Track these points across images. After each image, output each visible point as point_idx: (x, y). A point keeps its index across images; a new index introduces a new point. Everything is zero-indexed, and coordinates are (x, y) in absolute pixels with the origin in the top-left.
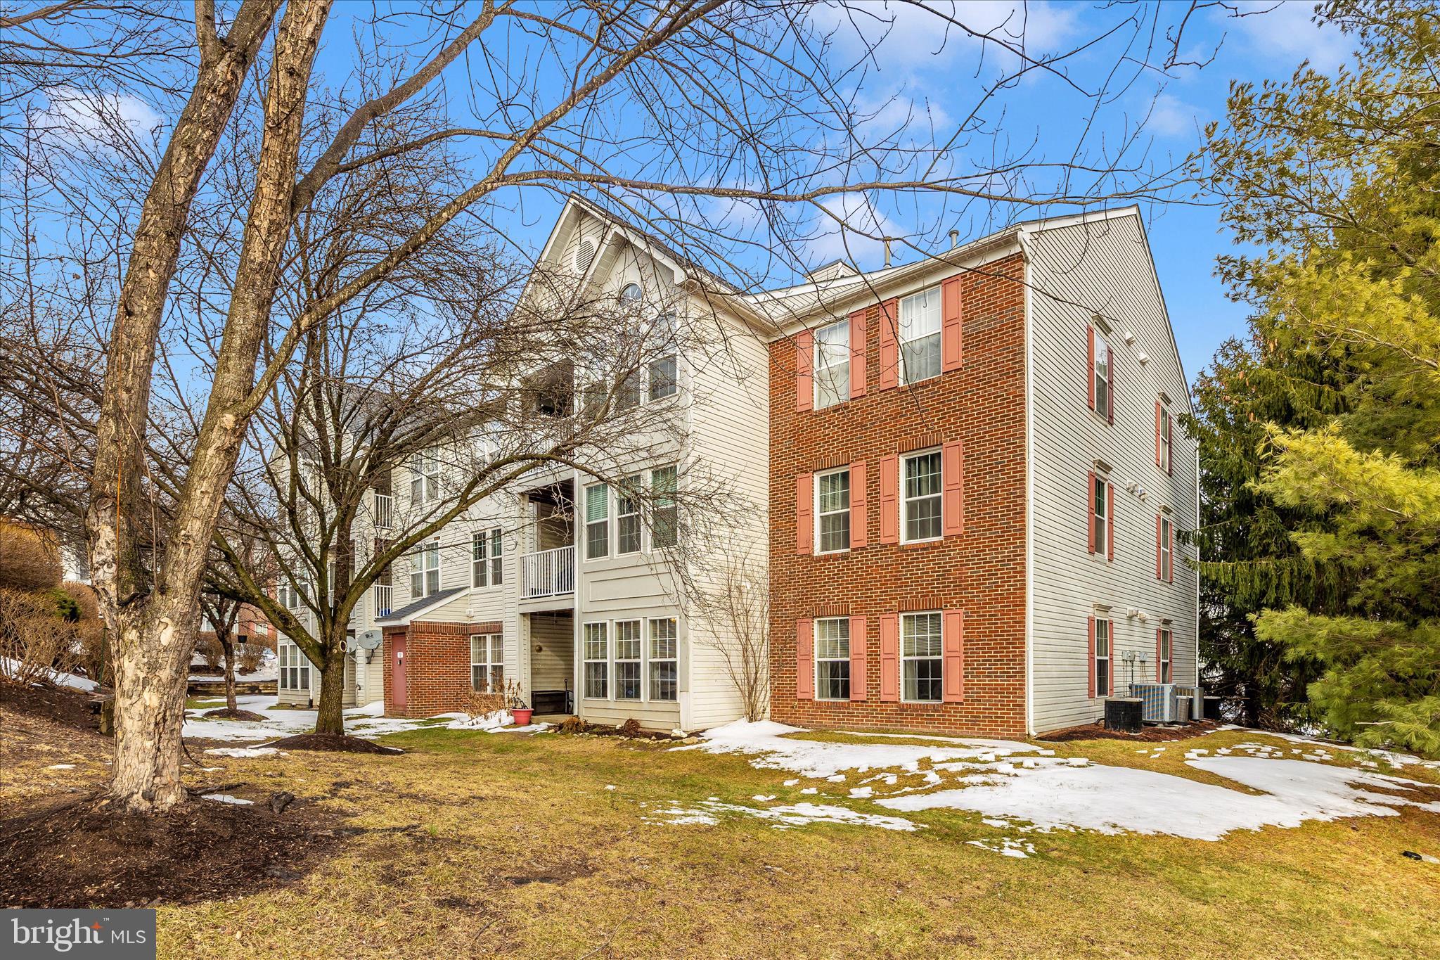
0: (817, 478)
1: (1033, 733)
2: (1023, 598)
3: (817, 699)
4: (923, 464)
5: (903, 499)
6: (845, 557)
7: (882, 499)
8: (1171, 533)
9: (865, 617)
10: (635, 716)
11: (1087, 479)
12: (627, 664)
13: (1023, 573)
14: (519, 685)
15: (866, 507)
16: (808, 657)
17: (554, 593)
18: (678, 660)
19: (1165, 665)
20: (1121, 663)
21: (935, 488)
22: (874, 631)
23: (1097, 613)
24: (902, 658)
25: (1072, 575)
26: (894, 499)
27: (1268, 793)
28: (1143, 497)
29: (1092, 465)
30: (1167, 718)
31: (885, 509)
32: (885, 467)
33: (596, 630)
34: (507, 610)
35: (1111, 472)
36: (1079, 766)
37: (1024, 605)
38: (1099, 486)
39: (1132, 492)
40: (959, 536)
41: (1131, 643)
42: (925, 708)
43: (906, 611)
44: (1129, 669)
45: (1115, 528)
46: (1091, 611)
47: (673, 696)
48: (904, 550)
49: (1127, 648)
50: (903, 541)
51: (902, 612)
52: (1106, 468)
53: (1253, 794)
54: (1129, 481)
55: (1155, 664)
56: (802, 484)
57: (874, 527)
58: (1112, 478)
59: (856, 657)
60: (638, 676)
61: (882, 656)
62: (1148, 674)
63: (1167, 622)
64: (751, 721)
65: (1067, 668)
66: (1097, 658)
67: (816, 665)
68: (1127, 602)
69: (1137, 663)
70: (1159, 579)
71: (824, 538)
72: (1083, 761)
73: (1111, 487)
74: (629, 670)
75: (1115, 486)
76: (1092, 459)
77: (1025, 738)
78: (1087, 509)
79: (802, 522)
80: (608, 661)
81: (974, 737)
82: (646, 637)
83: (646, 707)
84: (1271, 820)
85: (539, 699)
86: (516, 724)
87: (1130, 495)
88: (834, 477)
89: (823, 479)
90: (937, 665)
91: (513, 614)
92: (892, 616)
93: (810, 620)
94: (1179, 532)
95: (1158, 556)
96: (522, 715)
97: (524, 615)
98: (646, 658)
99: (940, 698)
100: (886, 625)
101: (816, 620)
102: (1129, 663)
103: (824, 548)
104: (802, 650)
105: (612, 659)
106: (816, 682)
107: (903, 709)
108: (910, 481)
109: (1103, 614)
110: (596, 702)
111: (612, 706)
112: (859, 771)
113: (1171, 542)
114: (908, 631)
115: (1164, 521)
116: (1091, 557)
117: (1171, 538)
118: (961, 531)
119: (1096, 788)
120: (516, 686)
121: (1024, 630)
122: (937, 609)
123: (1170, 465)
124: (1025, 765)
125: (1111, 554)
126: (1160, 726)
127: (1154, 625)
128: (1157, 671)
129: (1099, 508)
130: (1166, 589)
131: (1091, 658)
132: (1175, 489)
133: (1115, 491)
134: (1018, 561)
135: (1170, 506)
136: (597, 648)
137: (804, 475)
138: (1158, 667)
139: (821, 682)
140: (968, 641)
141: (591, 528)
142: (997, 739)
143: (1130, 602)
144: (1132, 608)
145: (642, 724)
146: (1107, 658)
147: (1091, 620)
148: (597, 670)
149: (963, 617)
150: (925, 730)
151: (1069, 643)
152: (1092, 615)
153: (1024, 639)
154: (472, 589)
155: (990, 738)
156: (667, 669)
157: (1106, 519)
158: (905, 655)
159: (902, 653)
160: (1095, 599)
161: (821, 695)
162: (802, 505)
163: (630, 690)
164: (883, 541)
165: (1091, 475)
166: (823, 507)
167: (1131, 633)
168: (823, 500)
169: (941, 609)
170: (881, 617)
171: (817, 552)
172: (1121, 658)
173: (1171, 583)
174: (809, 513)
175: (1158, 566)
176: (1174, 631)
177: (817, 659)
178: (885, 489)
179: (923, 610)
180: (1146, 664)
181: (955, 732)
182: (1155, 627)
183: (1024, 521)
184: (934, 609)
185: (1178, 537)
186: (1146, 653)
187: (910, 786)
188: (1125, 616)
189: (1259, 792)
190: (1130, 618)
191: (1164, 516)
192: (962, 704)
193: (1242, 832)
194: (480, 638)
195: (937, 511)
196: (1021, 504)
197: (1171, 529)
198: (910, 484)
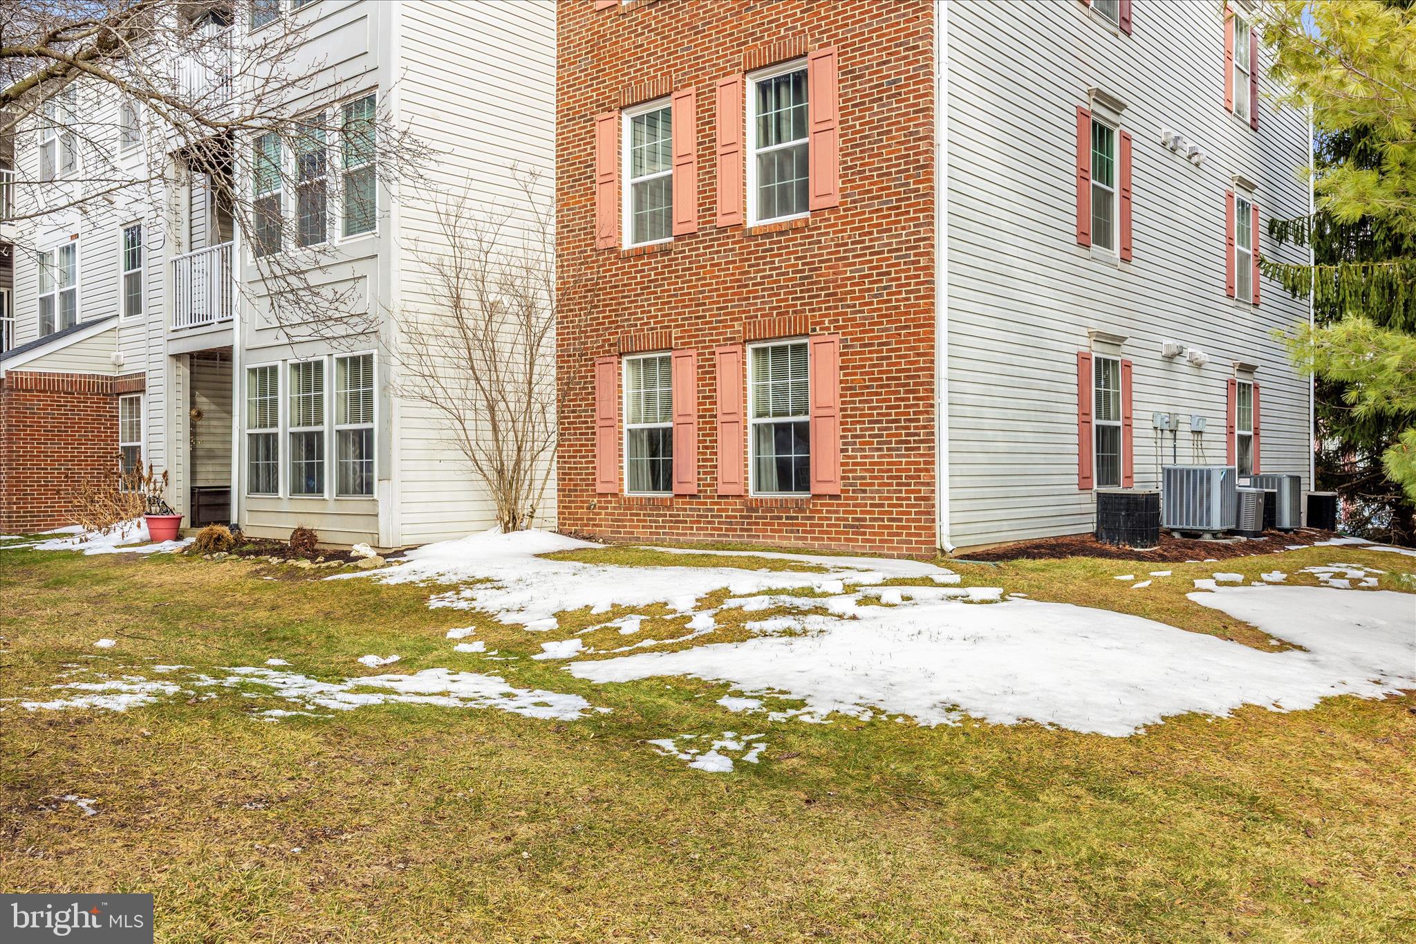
0: (626, 119)
1: (948, 546)
2: (930, 311)
3: (626, 493)
4: (783, 90)
5: (752, 150)
6: (665, 251)
7: (719, 150)
8: (1256, 224)
9: (694, 352)
10: (310, 523)
11: (1074, 121)
12: (306, 433)
13: (929, 269)
14: (165, 475)
15: (695, 165)
16: (613, 423)
17: (215, 320)
18: (375, 425)
19: (1244, 441)
20: (1152, 433)
21: (801, 131)
22: (707, 374)
23: (1095, 346)
24: (752, 420)
25: (1041, 280)
26: (736, 149)
27: (1300, 648)
28: (1195, 159)
29: (1085, 97)
30: (1216, 525)
31: (725, 168)
32: (725, 99)
33: (265, 377)
34: (152, 350)
35: (1125, 112)
36: (982, 602)
37: (932, 325)
38: (1101, 134)
39: (1173, 150)
40: (833, 209)
41: (1172, 400)
42: (783, 506)
43: (756, 340)
44: (1170, 443)
45: (1134, 207)
46: (1085, 344)
47: (370, 491)
48: (751, 236)
49: (1164, 409)
50: (753, 220)
51: (750, 341)
52: (1117, 106)
53: (1272, 649)
54: (1166, 131)
55: (1224, 438)
56: (603, 130)
57: (707, 200)
58: (1125, 122)
59: (681, 420)
60: (321, 456)
61: (720, 418)
62: (1207, 453)
63: (1247, 369)
64: (506, 530)
65: (1030, 437)
66: (1095, 422)
67: (625, 436)
68: (1163, 331)
69: (1184, 431)
70: (1231, 296)
71: (639, 220)
72: (993, 592)
73: (1126, 138)
74: (309, 445)
75: (1134, 135)
76: (1086, 88)
77: (935, 556)
78: (1074, 170)
79: (603, 194)
80: (279, 430)
81: (856, 555)
82: (333, 388)
83: (332, 507)
84: (1260, 697)
85: (204, 500)
86: (153, 540)
87: (1169, 154)
88: (652, 117)
89: (637, 121)
90: (803, 432)
91: (160, 357)
92: (734, 348)
93: (615, 359)
94: (1273, 223)
95: (1229, 260)
96: (161, 525)
97: (177, 357)
98: (332, 422)
99: (807, 489)
100: (726, 367)
101: (625, 359)
102: (1167, 434)
103: (639, 236)
104: (604, 409)
105: (285, 427)
106: (625, 464)
107: (752, 507)
108: (765, 118)
109: (1107, 348)
110: (263, 501)
111: (286, 506)
112: (594, 612)
113: (1257, 239)
114: (761, 374)
115: (1242, 203)
116: (1082, 252)
117: (1257, 231)
118: (836, 200)
119: (977, 639)
120: (160, 478)
121: (931, 369)
122: (801, 335)
123: (1254, 110)
124: (884, 600)
125: (1126, 249)
126: (1207, 538)
127: (1220, 375)
128: (1229, 449)
129: (1103, 171)
130: (1248, 315)
131: (1084, 420)
132: (1267, 153)
133: (1134, 144)
134: (923, 248)
135: (1252, 178)
136: (266, 409)
137: (607, 115)
138: (1229, 442)
139: (634, 465)
140: (847, 388)
141: (258, 203)
142: (892, 557)
143: (1170, 333)
144: (1171, 342)
145: (321, 537)
146: (1119, 423)
147: (1083, 358)
148: (264, 447)
149: (837, 347)
150: (785, 543)
151: (1035, 394)
152: (1086, 350)
153: (932, 383)
154: (123, 320)
155: (880, 556)
156: (361, 443)
157: (1116, 190)
158: (759, 415)
159: (751, 411)
160: (1092, 323)
161: (634, 486)
162: (603, 165)
163: (309, 481)
164: (721, 221)
165: (1082, 114)
166: (637, 167)
167: (1172, 384)
168: (636, 155)
169: (807, 335)
170: (718, 350)
171: (627, 243)
172: (1151, 425)
173: (1256, 305)
174: (613, 178)
175: (1230, 274)
176: (1262, 384)
177: (626, 426)
178: (724, 133)
179: (780, 338)
180: (1205, 437)
181: (828, 547)
182: (1226, 377)
183: (930, 180)
184: (796, 335)
185: (1271, 231)
186: (1203, 418)
187: (654, 638)
188: (1159, 356)
189: (1284, 646)
190: (1170, 358)
191: (1240, 194)
192: (837, 497)
193: (1190, 719)
194: (131, 399)
195: (804, 169)
196: (926, 152)
197: (1256, 218)
198: (764, 125)
